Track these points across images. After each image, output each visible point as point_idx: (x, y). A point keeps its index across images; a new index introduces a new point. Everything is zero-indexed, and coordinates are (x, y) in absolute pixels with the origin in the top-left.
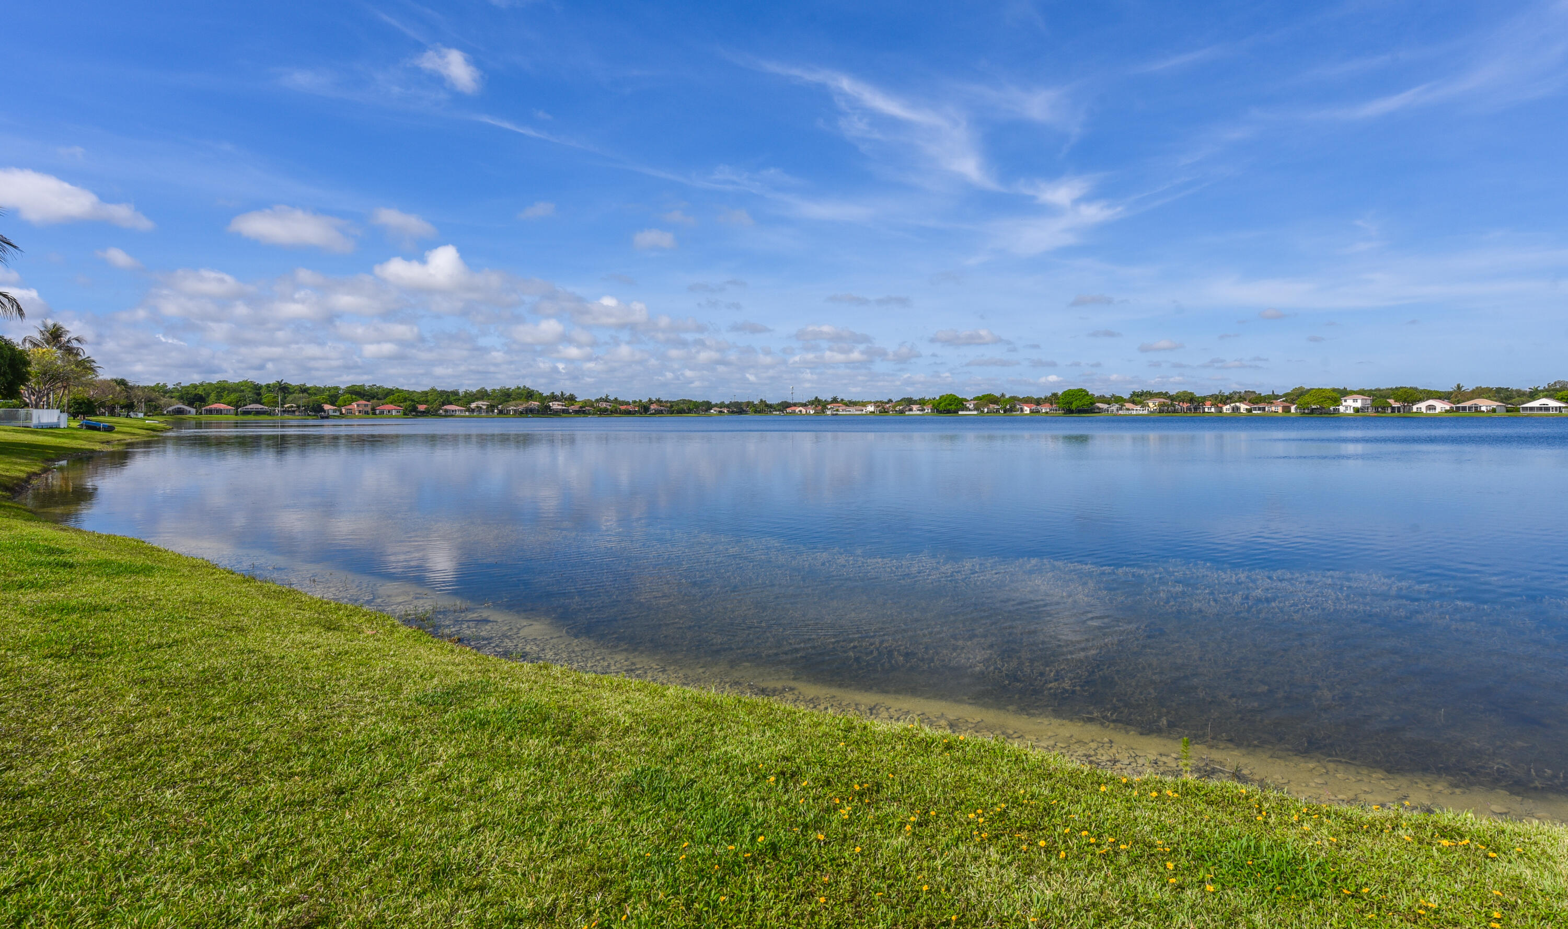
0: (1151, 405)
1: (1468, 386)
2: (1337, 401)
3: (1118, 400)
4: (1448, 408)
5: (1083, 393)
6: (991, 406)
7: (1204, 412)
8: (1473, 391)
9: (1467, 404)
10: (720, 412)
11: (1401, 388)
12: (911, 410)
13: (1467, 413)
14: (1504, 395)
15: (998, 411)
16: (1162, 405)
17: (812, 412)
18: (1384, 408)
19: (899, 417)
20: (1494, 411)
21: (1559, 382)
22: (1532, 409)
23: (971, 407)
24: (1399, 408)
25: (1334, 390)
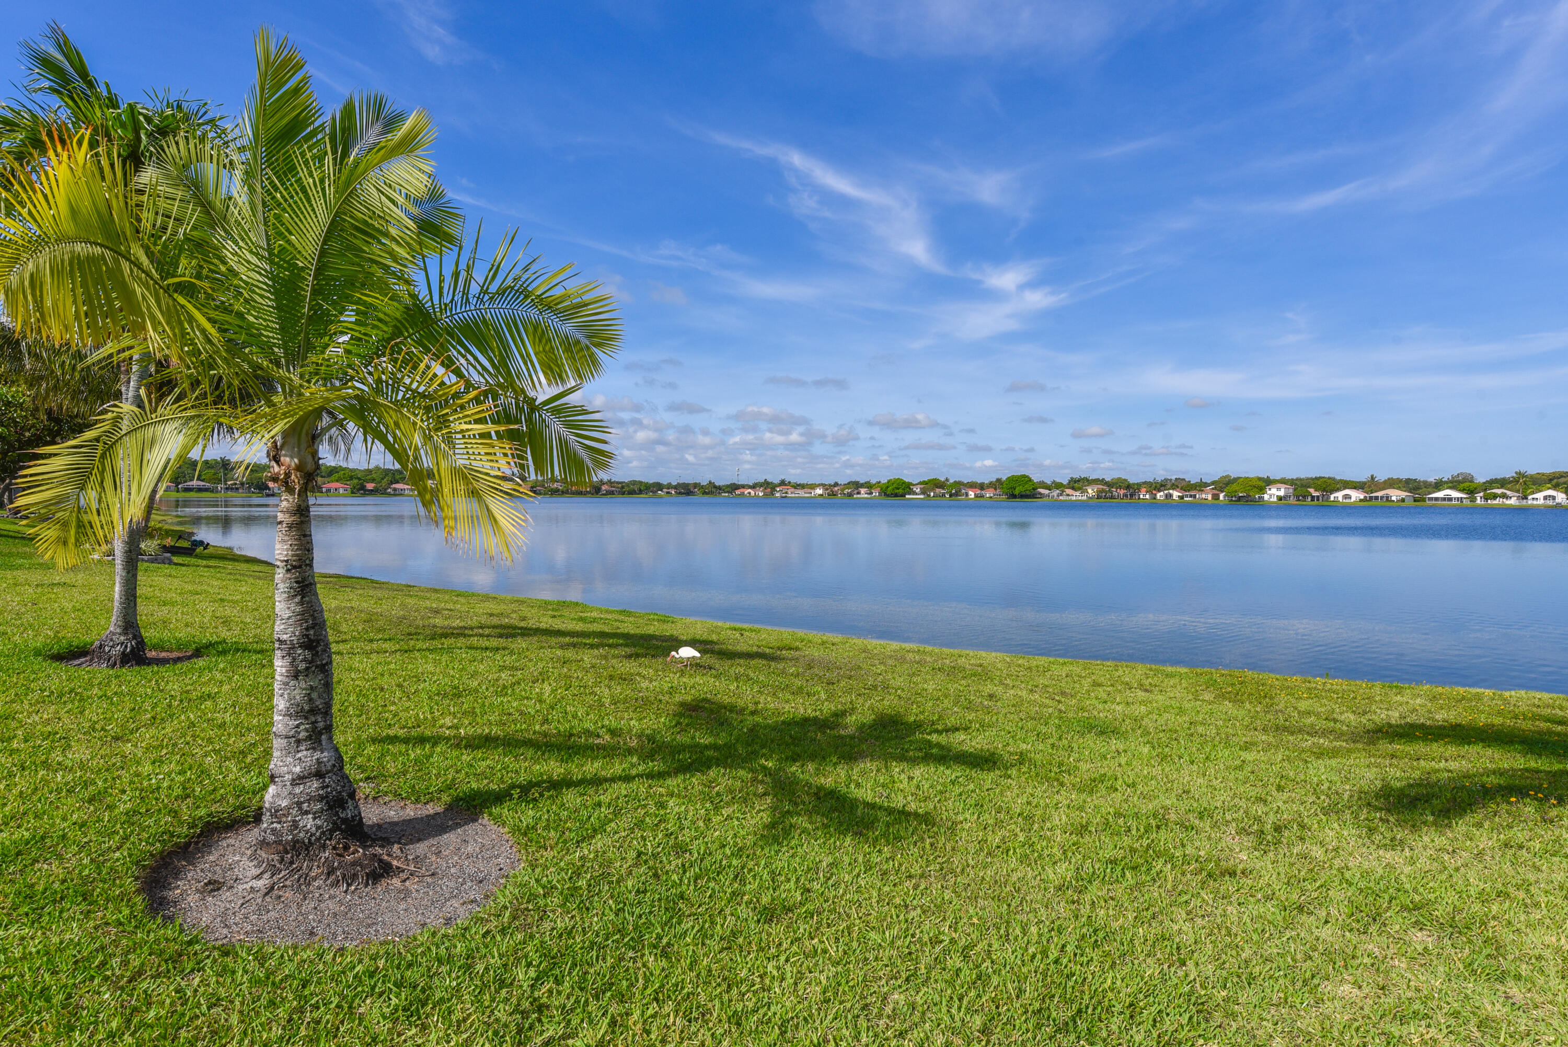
0: (1090, 491)
1: (1381, 477)
2: (1262, 490)
3: (1058, 486)
4: (1362, 497)
5: (1025, 479)
6: (938, 490)
7: (1139, 498)
8: (1385, 482)
9: (1379, 494)
10: (668, 493)
11: (1320, 478)
12: (859, 493)
13: (1379, 503)
14: (1412, 486)
15: (944, 495)
16: (1100, 492)
17: (761, 494)
18: (1304, 497)
19: (847, 500)
20: (1403, 500)
21: (1462, 474)
22: (1437, 499)
23: (918, 491)
24: (1318, 497)
25: (1260, 479)
